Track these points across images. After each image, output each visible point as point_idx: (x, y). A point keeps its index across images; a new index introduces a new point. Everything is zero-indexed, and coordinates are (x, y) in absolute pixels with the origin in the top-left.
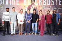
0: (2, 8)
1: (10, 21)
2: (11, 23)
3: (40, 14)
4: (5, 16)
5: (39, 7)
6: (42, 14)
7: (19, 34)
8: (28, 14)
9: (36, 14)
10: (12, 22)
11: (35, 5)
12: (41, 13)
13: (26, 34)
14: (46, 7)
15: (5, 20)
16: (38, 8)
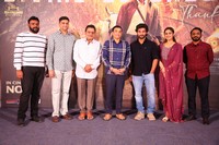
0: (16, 18)
1: (50, 68)
2: (54, 75)
4: (25, 49)
5: (168, 10)
7: (82, 116)
8: (117, 42)
10: (57, 72)
11: (150, 4)
12: (170, 36)
13: (108, 116)
14: (195, 10)
15: (25, 64)
16: (161, 13)
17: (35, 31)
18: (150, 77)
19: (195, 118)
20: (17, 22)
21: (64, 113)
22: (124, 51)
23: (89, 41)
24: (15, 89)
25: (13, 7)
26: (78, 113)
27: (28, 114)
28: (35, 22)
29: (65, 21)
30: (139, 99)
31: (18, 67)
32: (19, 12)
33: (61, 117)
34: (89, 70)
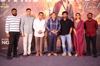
0: (6, 9)
1: (22, 33)
2: (24, 36)
3: (76, 19)
5: (77, 5)
6: (80, 19)
7: (37, 55)
8: (54, 20)
9: (67, 19)
10: (26, 34)
11: (68, 2)
13: (49, 54)
15: (11, 31)
17: (15, 15)
18: (69, 36)
19: (90, 55)
20: (7, 11)
21: (29, 53)
22: (57, 24)
23: (41, 19)
24: (6, 42)
25: (4, 4)
26: (36, 53)
27: (12, 54)
28: (15, 11)
29: (29, 10)
30: (64, 46)
31: (7, 32)
32: (7, 7)
33: (28, 55)
34: (40, 33)
